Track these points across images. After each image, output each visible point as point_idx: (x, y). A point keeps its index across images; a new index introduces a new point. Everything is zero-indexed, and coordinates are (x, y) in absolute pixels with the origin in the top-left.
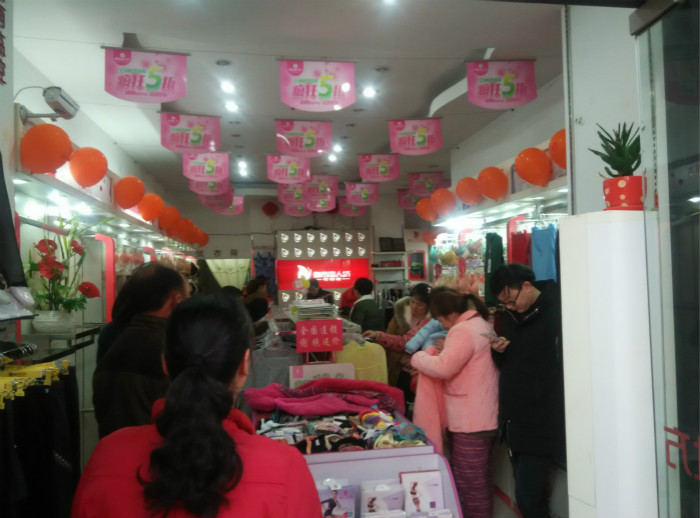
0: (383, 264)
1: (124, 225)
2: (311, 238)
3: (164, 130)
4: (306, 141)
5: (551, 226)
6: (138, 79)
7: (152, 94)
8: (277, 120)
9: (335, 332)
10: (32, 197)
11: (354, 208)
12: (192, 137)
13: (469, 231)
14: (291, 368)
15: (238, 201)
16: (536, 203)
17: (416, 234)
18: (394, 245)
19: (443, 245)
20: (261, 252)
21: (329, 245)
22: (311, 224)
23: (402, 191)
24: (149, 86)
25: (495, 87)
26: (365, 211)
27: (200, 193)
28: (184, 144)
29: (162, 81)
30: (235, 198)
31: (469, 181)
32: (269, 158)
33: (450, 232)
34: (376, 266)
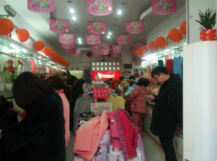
0: (125, 72)
1: (40, 57)
2: (102, 64)
3: (51, 25)
4: (98, 29)
5: (180, 56)
6: (39, 5)
7: (43, 10)
8: (88, 21)
9: (106, 92)
10: (5, 45)
11: (116, 54)
12: (60, 27)
13: (153, 60)
14: (91, 104)
15: (78, 51)
16: (176, 49)
17: (136, 63)
18: (129, 66)
19: (144, 65)
20: (86, 69)
21: (108, 66)
22: (102, 59)
23: (131, 48)
24: (42, 7)
25: (162, 7)
26: (120, 55)
27: (65, 48)
28: (57, 30)
29: (47, 5)
30: (77, 51)
31: (153, 42)
32: (87, 36)
33: (146, 61)
34: (123, 73)
